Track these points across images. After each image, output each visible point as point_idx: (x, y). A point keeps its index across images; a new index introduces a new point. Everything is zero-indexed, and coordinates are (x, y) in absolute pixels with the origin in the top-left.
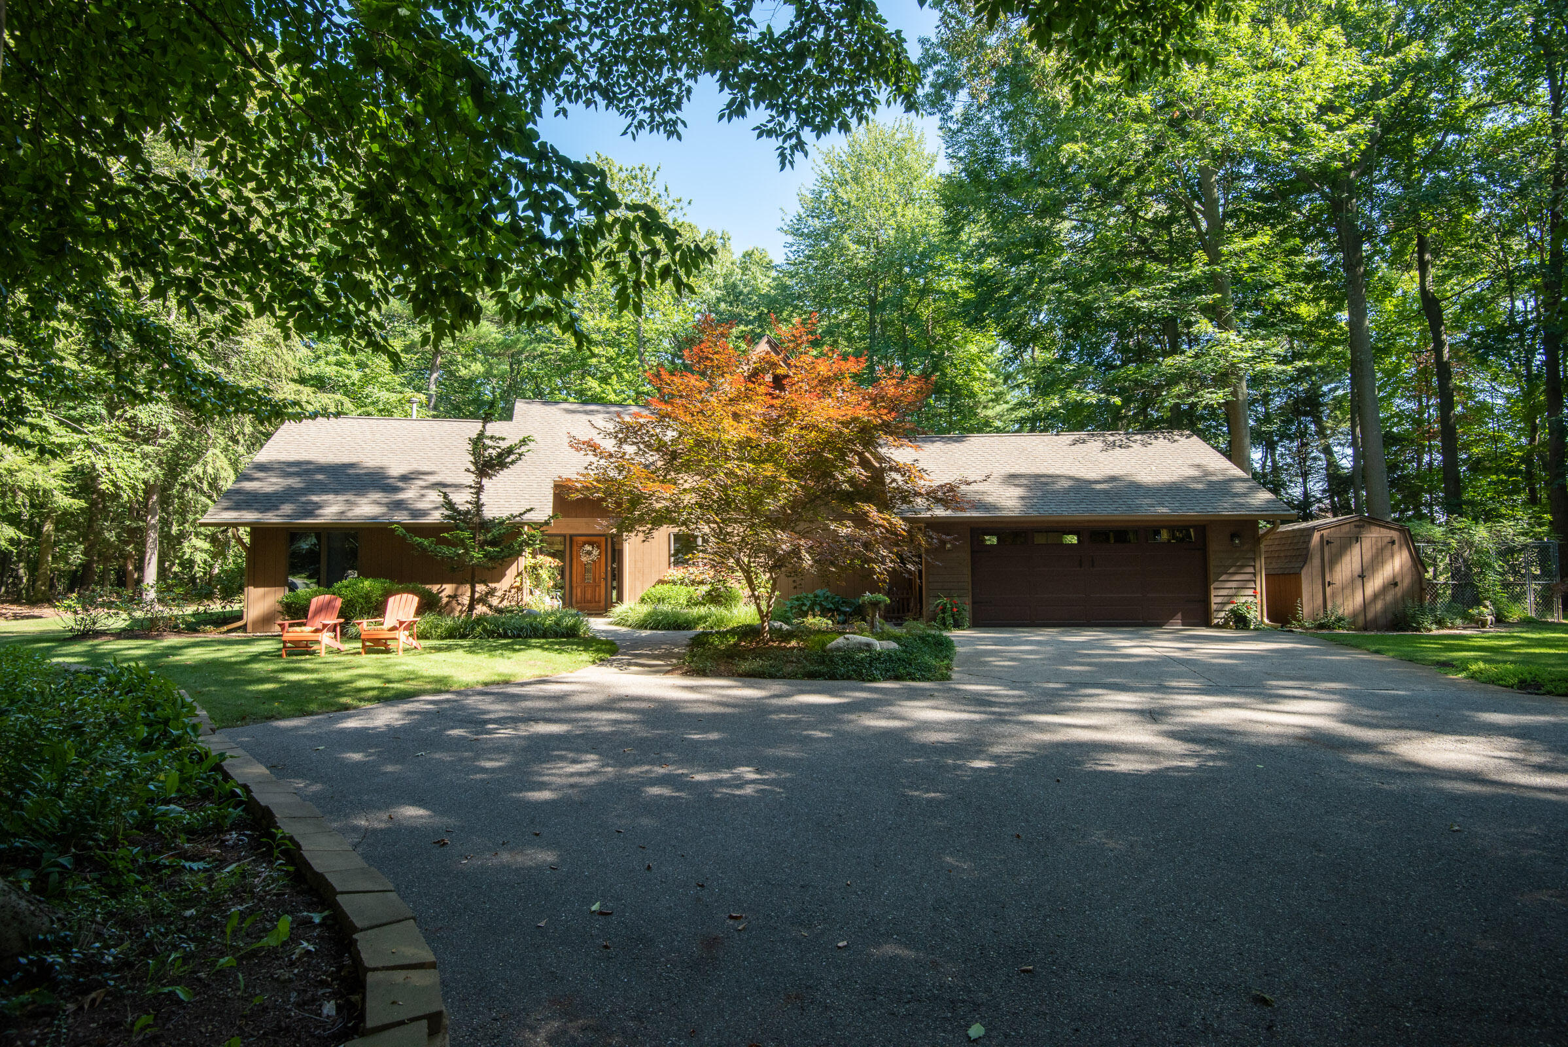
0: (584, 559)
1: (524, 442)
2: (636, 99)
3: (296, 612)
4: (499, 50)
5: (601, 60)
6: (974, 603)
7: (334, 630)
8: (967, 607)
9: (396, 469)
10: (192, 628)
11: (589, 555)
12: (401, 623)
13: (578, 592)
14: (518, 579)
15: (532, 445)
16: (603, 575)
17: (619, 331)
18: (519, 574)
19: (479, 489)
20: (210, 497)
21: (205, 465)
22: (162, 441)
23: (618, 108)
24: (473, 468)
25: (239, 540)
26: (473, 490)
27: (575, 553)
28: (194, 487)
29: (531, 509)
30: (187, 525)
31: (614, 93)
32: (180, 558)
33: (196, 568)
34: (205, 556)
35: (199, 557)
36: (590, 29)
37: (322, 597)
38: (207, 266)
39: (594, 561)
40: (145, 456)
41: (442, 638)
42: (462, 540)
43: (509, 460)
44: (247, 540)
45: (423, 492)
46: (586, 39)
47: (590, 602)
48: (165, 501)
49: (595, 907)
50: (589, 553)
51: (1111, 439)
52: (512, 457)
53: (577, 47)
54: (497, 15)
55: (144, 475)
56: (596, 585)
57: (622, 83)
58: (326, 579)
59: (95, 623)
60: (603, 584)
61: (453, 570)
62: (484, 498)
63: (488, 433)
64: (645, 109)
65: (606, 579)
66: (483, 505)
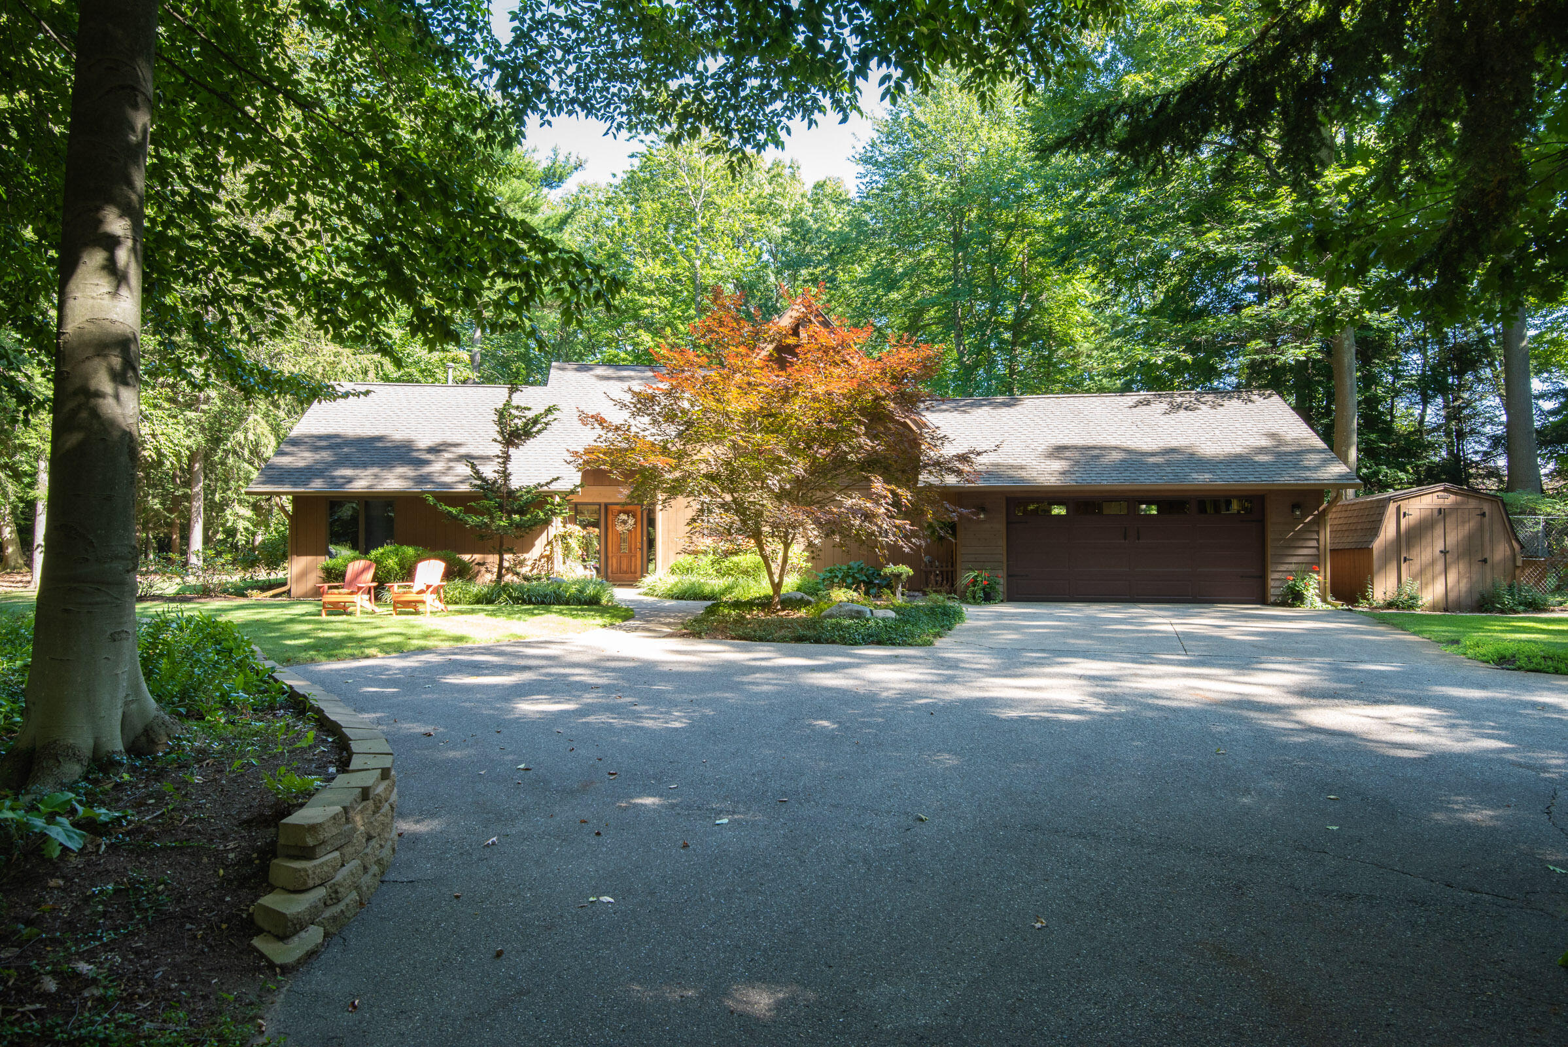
0: (620, 528)
1: (549, 411)
2: (612, 107)
3: (334, 576)
4: (486, 86)
5: (578, 81)
6: (1009, 576)
7: (369, 593)
8: (1002, 581)
9: (424, 440)
10: (240, 592)
11: (624, 525)
12: (428, 587)
13: (613, 562)
14: (548, 548)
15: (556, 414)
16: (639, 545)
17: (675, 278)
18: (549, 543)
19: (507, 458)
20: (252, 464)
21: (246, 431)
22: (205, 407)
23: (597, 117)
24: (500, 438)
25: (283, 508)
26: (501, 460)
27: (610, 522)
28: (235, 453)
29: (558, 478)
30: (229, 493)
31: (592, 105)
32: (223, 525)
33: (239, 536)
34: (248, 524)
35: (241, 525)
36: (564, 57)
37: (357, 563)
38: (257, 285)
39: (629, 531)
40: (189, 422)
41: (470, 603)
42: (488, 509)
43: (535, 429)
44: (289, 508)
45: (451, 464)
46: (562, 65)
47: (626, 572)
48: (209, 468)
49: (522, 766)
50: (624, 522)
51: (1179, 400)
52: (539, 426)
53: (554, 72)
54: (481, 58)
55: (189, 442)
56: (631, 555)
57: (598, 95)
58: (363, 546)
59: (151, 587)
60: (639, 555)
61: (482, 537)
62: (511, 467)
63: (514, 403)
64: (622, 114)
65: (642, 549)
66: (510, 474)
